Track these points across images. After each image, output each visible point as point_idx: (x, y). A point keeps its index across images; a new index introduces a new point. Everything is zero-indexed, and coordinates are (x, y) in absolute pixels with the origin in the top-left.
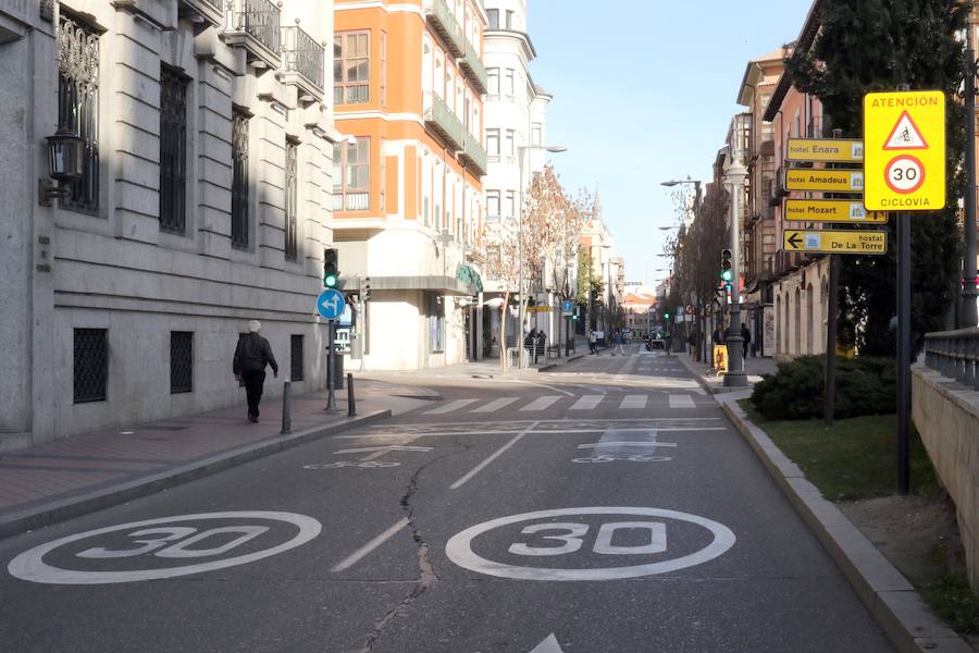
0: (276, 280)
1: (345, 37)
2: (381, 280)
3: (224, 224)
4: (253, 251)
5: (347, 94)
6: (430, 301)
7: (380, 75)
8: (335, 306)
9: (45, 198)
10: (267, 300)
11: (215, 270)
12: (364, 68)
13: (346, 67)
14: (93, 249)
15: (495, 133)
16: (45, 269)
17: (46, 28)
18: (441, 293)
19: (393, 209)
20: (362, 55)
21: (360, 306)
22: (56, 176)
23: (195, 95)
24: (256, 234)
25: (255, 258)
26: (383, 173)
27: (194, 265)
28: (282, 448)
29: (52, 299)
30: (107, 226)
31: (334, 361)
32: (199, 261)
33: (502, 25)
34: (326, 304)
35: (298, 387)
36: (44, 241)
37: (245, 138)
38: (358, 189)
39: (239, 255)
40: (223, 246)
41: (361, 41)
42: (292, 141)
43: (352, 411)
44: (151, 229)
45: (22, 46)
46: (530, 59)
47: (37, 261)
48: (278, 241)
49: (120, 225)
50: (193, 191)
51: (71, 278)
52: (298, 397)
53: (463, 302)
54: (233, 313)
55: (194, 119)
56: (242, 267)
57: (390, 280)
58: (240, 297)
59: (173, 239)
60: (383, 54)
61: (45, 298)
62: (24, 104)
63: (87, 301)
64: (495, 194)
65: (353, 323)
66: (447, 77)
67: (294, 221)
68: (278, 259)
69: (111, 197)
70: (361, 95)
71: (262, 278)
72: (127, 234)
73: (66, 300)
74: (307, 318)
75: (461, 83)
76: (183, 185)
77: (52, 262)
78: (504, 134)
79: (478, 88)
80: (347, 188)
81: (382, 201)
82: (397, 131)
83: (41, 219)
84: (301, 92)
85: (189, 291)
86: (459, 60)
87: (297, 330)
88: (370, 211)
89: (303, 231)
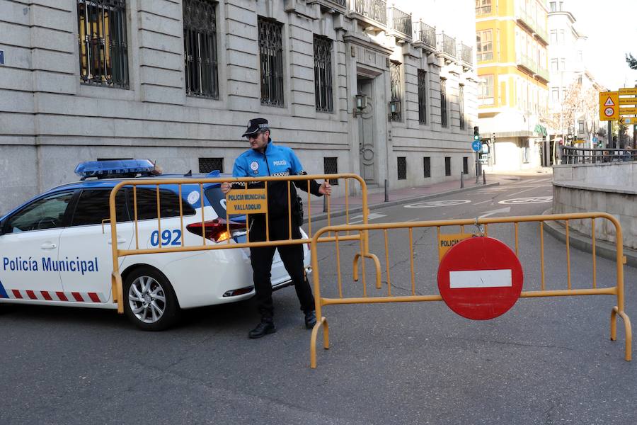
0: (457, 138)
1: (482, 32)
2: (500, 134)
3: (439, 120)
4: (448, 128)
5: (483, 56)
6: (523, 141)
7: (497, 48)
8: (478, 146)
9: (390, 121)
10: (454, 145)
11: (436, 136)
12: (490, 45)
13: (483, 45)
14: (401, 132)
15: (556, 60)
16: (390, 140)
17: (388, 69)
18: (527, 138)
19: (504, 103)
20: (489, 40)
21: (490, 145)
22: (392, 113)
23: (428, 77)
24: (449, 122)
25: (449, 130)
26: (499, 88)
27: (430, 135)
28: (461, 191)
29: (392, 148)
30: (404, 125)
31: (479, 166)
32: (431, 133)
33: (558, 10)
34: (475, 146)
35: (466, 176)
36: (390, 132)
37: (444, 88)
38: (489, 96)
39: (444, 130)
40: (439, 127)
41: (489, 34)
42: (461, 85)
43: (485, 183)
44: (416, 124)
45: (382, 75)
46: (573, 22)
47: (388, 138)
48: (458, 123)
49: (408, 124)
50: (429, 110)
51: (396, 142)
52: (466, 180)
53: (538, 141)
54: (442, 150)
55: (428, 85)
56: (446, 134)
57: (504, 133)
58: (445, 145)
59: (423, 127)
60: (498, 39)
61: (390, 148)
62: (383, 93)
63: (401, 149)
64: (556, 89)
65: (489, 152)
66: (528, 42)
67: (463, 115)
68: (458, 130)
69: (405, 115)
70: (490, 57)
71: (452, 137)
72: (410, 127)
73: (396, 149)
74: (469, 151)
75: (535, 43)
76: (425, 108)
77: (391, 137)
78: (560, 60)
79: (544, 44)
80: (485, 96)
81: (499, 101)
82: (505, 71)
83: (389, 125)
84: (464, 67)
85: (429, 144)
86: (533, 34)
87: (465, 155)
88: (495, 104)
89: (467, 117)
